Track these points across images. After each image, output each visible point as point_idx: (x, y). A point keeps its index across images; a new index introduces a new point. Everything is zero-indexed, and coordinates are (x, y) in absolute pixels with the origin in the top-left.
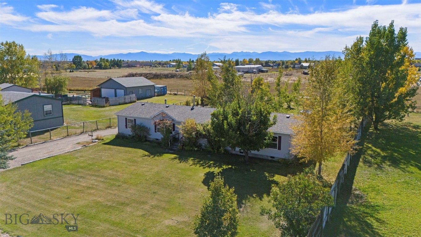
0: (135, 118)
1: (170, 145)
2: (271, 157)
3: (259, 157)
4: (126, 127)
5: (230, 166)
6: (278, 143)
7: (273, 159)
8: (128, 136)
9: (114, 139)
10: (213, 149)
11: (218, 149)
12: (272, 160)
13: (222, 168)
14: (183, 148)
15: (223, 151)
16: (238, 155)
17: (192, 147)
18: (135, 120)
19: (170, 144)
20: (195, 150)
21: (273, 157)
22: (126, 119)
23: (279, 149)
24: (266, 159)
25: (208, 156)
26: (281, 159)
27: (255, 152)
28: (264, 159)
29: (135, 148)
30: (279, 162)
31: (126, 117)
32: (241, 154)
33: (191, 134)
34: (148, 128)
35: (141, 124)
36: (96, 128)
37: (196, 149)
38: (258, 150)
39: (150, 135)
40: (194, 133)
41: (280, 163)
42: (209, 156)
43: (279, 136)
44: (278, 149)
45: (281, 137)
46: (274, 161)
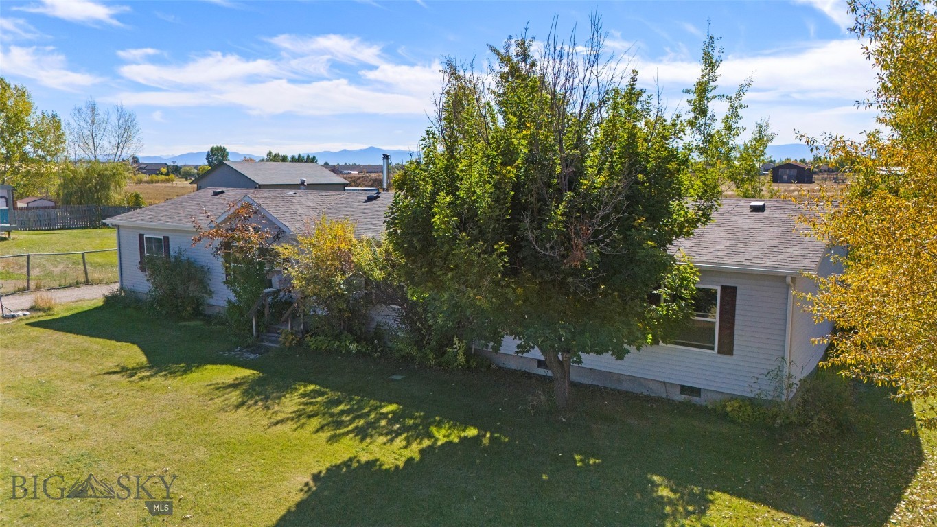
0: (166, 234)
1: (257, 332)
2: (684, 389)
3: (626, 386)
4: (143, 269)
5: (472, 432)
6: (717, 320)
7: (694, 399)
10: (420, 345)
11: (440, 351)
12: (687, 404)
14: (300, 343)
15: (461, 359)
16: (528, 376)
17: (337, 337)
18: (167, 239)
19: (258, 325)
20: (349, 352)
21: (696, 391)
22: (141, 236)
23: (727, 348)
24: (658, 400)
25: (393, 377)
26: (733, 398)
27: (602, 362)
28: (647, 398)
30: (723, 416)
31: (142, 232)
32: (542, 372)
33: (328, 284)
34: (206, 269)
37: (353, 347)
38: (620, 354)
40: (340, 279)
41: (733, 421)
42: (398, 377)
43: (723, 287)
44: (719, 352)
45: (734, 289)
46: (701, 411)
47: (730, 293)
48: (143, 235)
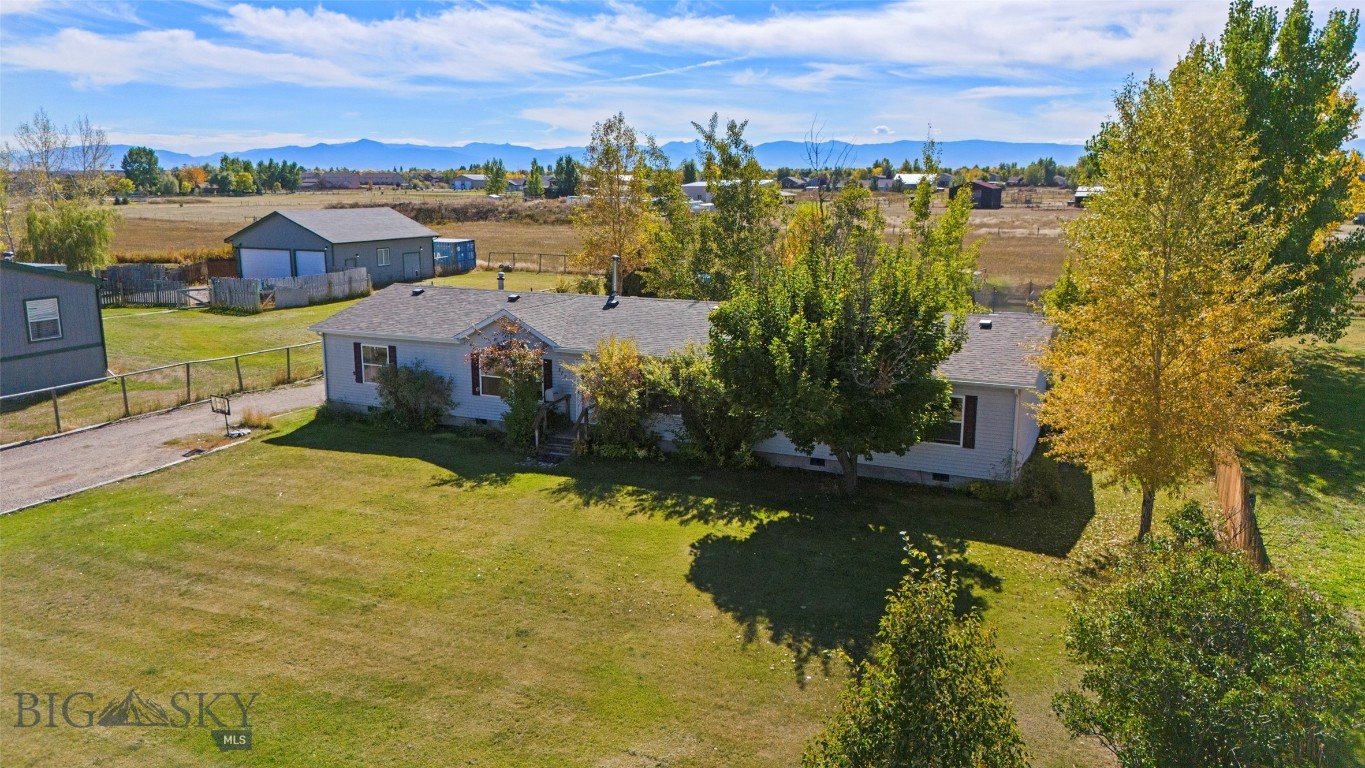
0: (393, 344)
1: (540, 443)
2: (936, 476)
3: (887, 476)
4: (359, 379)
5: (785, 514)
6: (962, 422)
7: (945, 483)
8: (366, 411)
9: (312, 423)
10: (709, 450)
11: (728, 454)
12: (940, 487)
13: (756, 523)
14: (591, 452)
15: (748, 460)
16: (805, 472)
17: (624, 445)
18: (393, 349)
19: (540, 436)
20: (636, 458)
21: (945, 477)
22: (357, 346)
23: (970, 443)
24: (915, 485)
25: (693, 478)
26: (975, 480)
27: (881, 459)
28: (907, 485)
29: (400, 456)
30: (969, 494)
31: (357, 341)
32: (816, 468)
33: (622, 397)
34: (447, 379)
35: (418, 365)
36: (237, 387)
37: (641, 453)
39: (453, 405)
40: (634, 394)
41: (976, 498)
42: (698, 478)
43: (967, 397)
44: (964, 446)
45: (975, 398)
46: (950, 491)
47: (972, 401)
48: (359, 344)
